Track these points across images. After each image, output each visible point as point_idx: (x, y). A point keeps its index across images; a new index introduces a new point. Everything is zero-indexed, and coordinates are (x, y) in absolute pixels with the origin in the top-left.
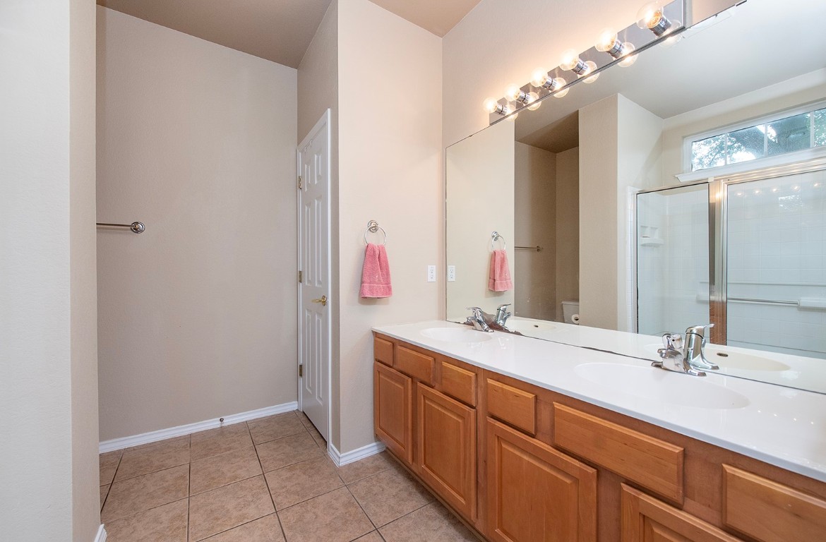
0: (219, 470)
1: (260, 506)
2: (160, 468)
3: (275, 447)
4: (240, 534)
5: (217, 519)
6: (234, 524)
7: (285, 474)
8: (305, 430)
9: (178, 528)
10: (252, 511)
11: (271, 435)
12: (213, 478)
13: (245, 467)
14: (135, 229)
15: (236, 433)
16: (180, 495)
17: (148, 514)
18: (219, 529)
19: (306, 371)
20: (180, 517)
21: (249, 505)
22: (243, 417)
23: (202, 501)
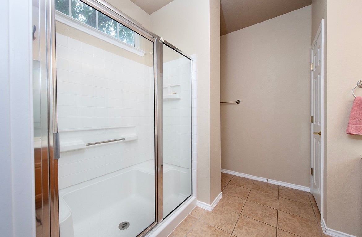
0: (260, 198)
1: (270, 221)
2: (241, 186)
3: (289, 202)
4: (259, 224)
5: (252, 213)
6: (257, 219)
7: (288, 216)
8: (310, 204)
9: (240, 207)
10: (266, 220)
11: (289, 197)
12: (257, 199)
13: (271, 203)
14: (238, 102)
15: (272, 188)
16: (244, 198)
17: (234, 197)
18: (252, 217)
19: (314, 172)
20: (241, 204)
21: (266, 217)
22: (278, 183)
23: (250, 204)
